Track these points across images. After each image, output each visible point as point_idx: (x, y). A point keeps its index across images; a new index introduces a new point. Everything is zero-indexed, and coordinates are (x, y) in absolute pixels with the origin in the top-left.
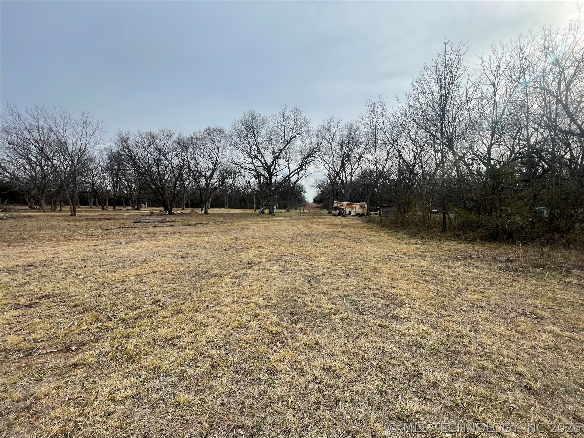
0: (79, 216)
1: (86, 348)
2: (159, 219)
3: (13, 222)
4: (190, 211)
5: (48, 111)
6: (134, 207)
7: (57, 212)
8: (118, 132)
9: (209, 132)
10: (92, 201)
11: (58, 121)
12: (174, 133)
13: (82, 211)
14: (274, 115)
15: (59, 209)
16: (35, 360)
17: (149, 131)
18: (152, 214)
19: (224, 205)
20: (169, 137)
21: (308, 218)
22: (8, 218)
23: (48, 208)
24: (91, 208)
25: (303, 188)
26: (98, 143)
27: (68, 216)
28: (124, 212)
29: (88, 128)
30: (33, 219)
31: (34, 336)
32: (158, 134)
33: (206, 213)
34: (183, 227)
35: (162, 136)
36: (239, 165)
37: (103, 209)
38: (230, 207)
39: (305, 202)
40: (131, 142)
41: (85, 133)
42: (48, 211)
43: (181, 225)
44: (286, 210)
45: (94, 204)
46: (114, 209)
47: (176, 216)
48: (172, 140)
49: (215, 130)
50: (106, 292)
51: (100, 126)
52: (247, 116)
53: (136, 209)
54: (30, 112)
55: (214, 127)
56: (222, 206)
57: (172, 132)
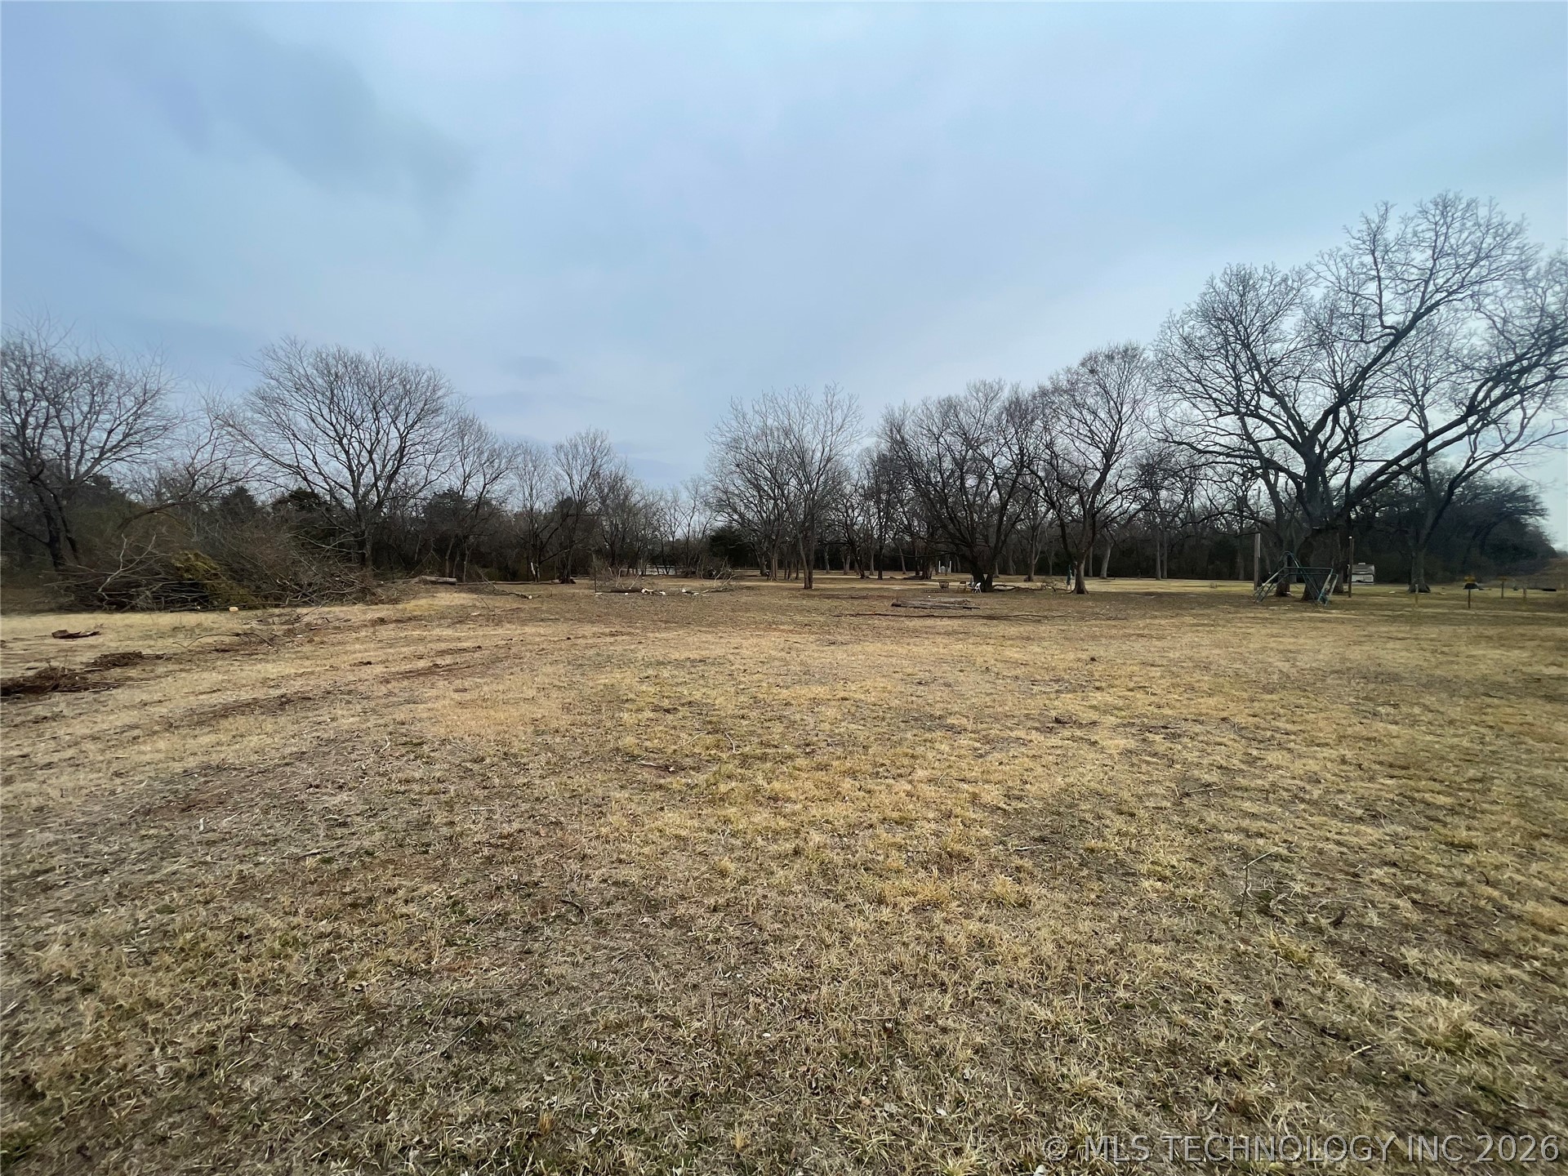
0: (816, 590)
1: (682, 774)
2: (952, 600)
3: (726, 596)
4: (1039, 584)
5: (779, 399)
6: (917, 573)
7: (792, 581)
8: (884, 411)
9: (1091, 365)
10: (849, 561)
11: (792, 414)
12: (1001, 389)
13: (826, 580)
14: (1330, 255)
15: (794, 575)
16: (633, 767)
17: (944, 396)
18: (944, 588)
19: (1154, 567)
20: (989, 399)
21: (1496, 621)
22: (725, 590)
23: (781, 574)
24: (845, 574)
25: (1526, 499)
26: (848, 443)
27: (799, 589)
28: (897, 583)
29: (835, 415)
30: (752, 593)
31: (648, 744)
32: (966, 398)
33: (1080, 590)
34: (985, 621)
35: (975, 402)
36: (1188, 444)
37: (863, 576)
38: (1172, 575)
39: (1553, 553)
40: (909, 430)
41: (829, 426)
42: (781, 580)
43: (984, 617)
44: (1406, 588)
45: (852, 567)
46: (880, 578)
47: (999, 595)
48: (996, 407)
49: (1110, 358)
50: (754, 714)
51: (854, 407)
52: (1221, 286)
53: (922, 578)
54: (757, 408)
55: (1105, 350)
56: (1148, 572)
57: (996, 387)
